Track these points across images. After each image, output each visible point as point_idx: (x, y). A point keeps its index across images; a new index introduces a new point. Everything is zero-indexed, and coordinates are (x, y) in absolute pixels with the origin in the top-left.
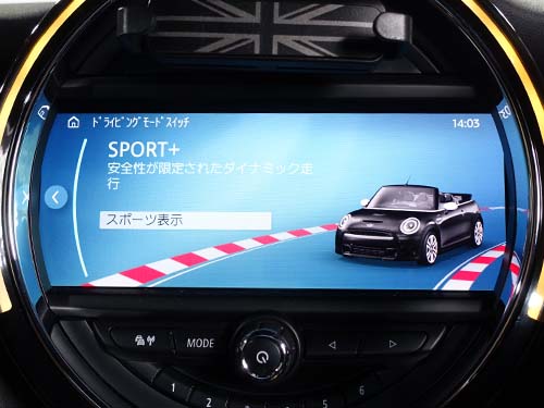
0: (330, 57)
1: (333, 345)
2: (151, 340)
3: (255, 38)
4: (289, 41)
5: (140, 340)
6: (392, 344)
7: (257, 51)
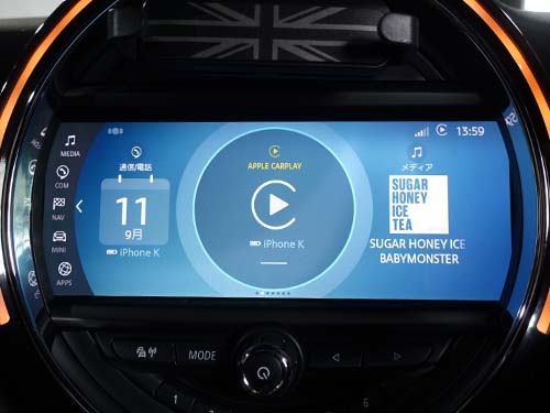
0: (332, 62)
1: (336, 358)
2: (153, 351)
3: (254, 43)
4: (289, 45)
5: (141, 352)
6: (397, 356)
7: (256, 57)
